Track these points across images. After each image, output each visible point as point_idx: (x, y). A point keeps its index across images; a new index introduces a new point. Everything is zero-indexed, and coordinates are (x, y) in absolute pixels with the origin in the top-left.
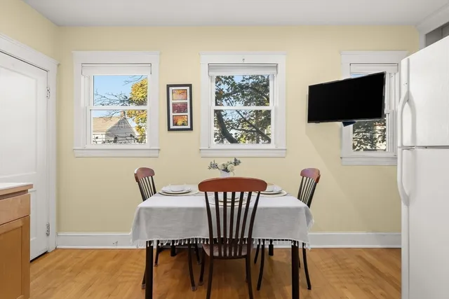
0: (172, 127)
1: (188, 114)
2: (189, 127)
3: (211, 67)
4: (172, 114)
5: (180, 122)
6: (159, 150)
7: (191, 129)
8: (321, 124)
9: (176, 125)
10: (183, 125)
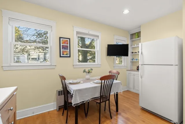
0: (61, 55)
1: (69, 50)
2: (69, 56)
3: (78, 33)
4: (61, 50)
5: (65, 54)
6: (56, 65)
7: (70, 57)
8: (111, 56)
9: (63, 55)
10: (66, 55)
